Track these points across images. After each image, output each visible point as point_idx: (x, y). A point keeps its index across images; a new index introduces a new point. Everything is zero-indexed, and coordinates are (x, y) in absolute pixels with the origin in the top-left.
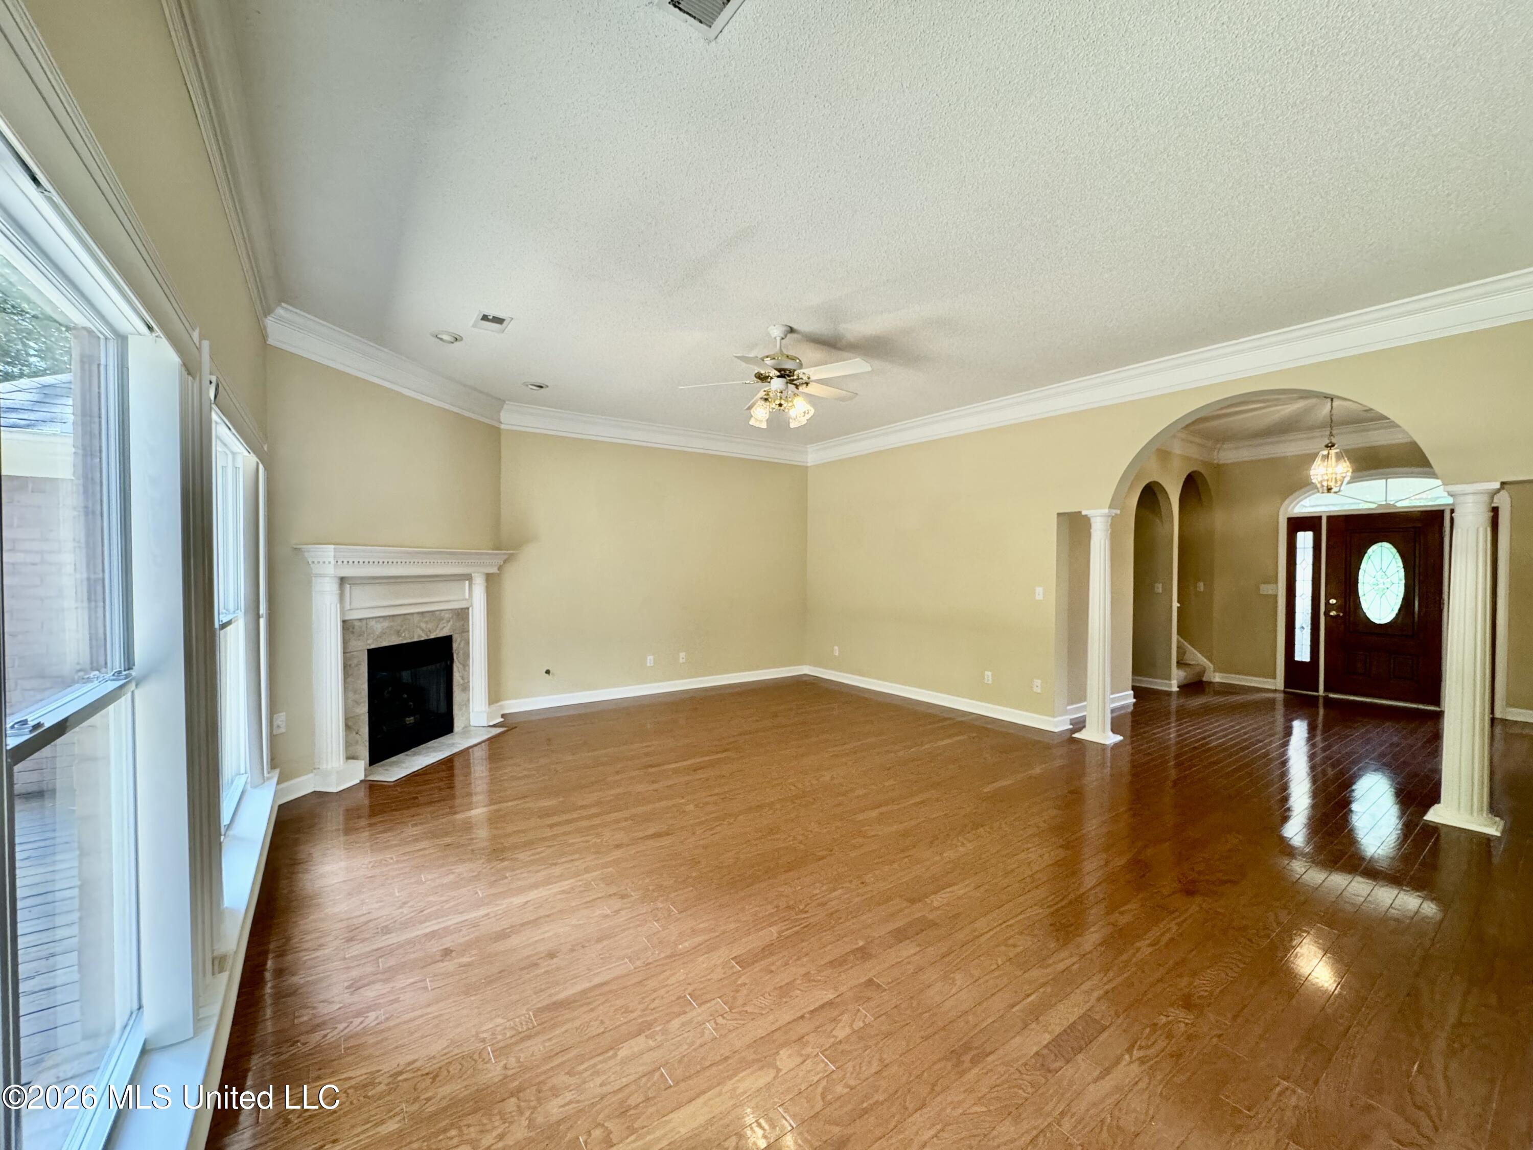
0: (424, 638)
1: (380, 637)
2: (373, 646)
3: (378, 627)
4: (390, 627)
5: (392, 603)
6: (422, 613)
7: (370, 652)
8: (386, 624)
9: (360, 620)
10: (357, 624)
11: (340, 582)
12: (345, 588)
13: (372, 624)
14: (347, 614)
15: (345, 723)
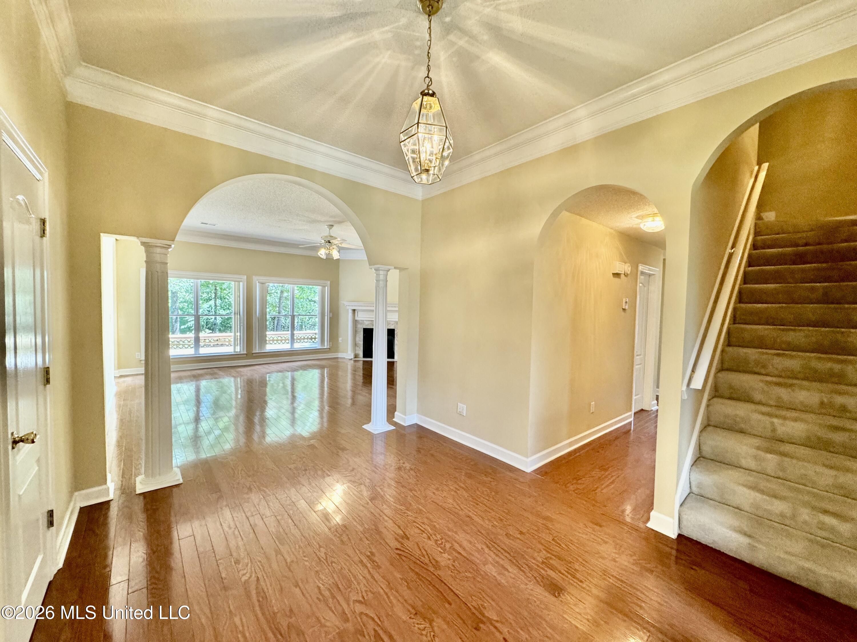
1: (367, 325)
3: (367, 323)
4: (371, 324)
5: (371, 317)
7: (363, 329)
8: (369, 322)
10: (360, 321)
11: (354, 310)
12: (356, 312)
13: (365, 322)
14: (357, 318)
15: (355, 345)
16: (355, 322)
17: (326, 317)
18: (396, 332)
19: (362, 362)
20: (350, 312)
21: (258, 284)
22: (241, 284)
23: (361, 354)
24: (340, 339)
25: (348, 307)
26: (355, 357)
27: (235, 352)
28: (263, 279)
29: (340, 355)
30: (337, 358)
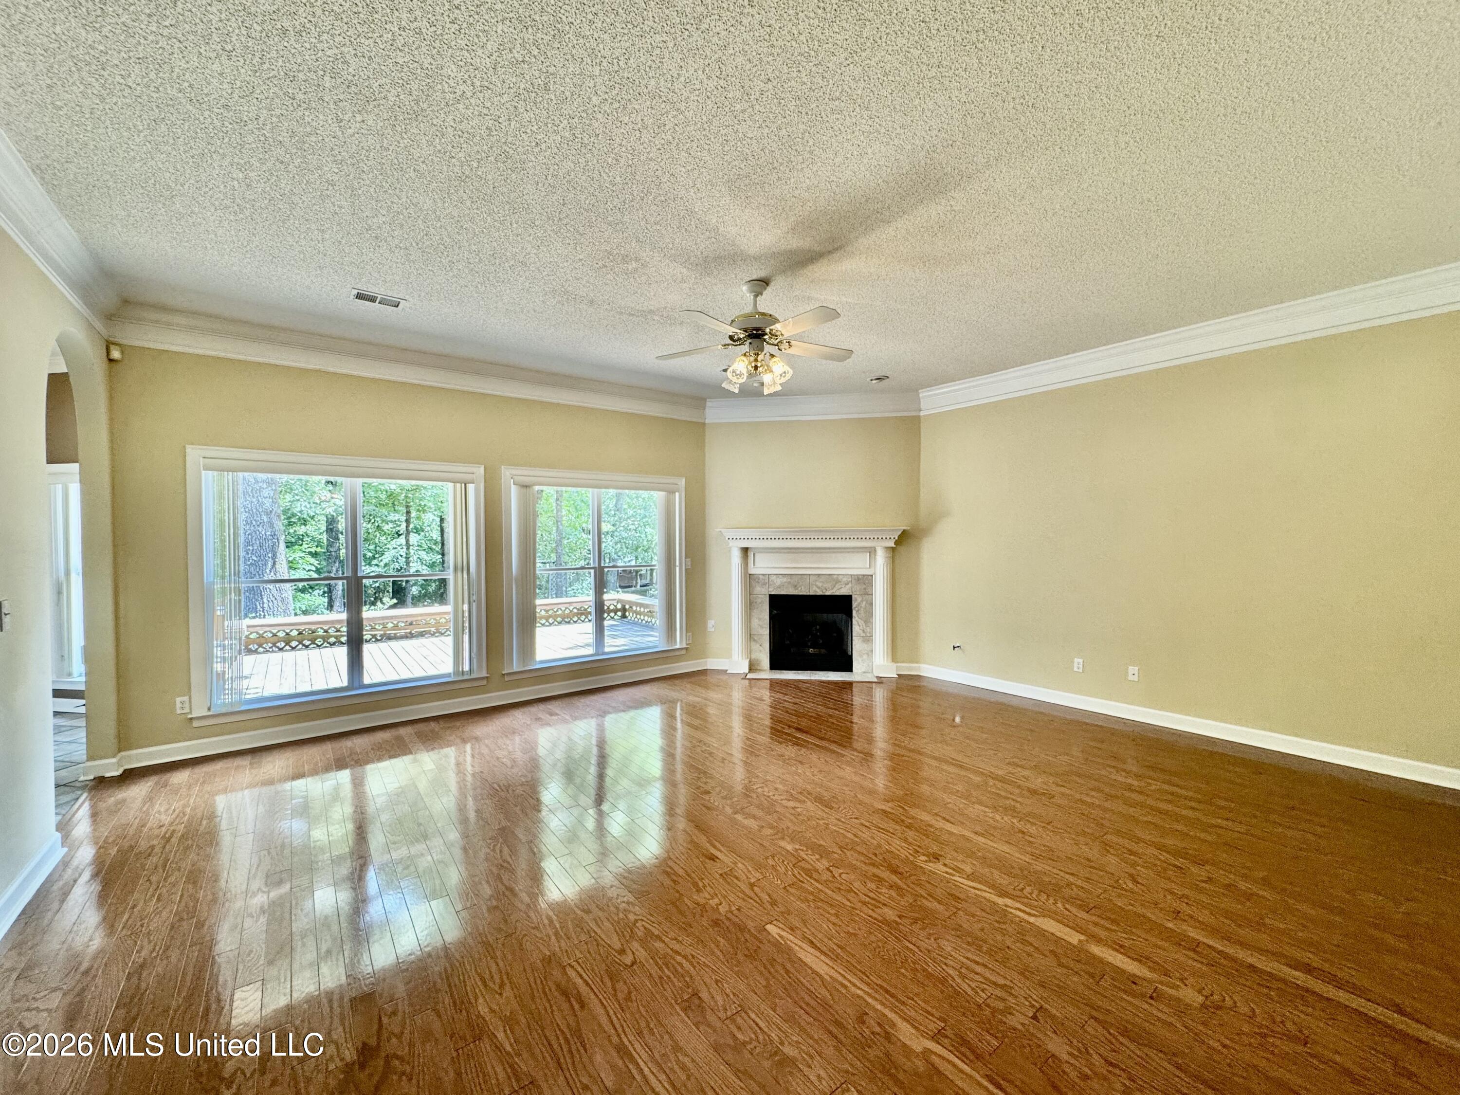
0: (820, 593)
1: (779, 587)
2: (773, 593)
3: (778, 581)
4: (789, 583)
5: (789, 566)
6: (819, 575)
7: (772, 597)
8: (785, 580)
9: (763, 575)
10: (761, 577)
11: (745, 550)
12: (751, 555)
13: (773, 578)
14: (752, 570)
15: (750, 636)
16: (750, 580)
17: (678, 569)
18: (854, 605)
19: (767, 684)
20: (736, 557)
21: (513, 487)
22: (471, 487)
23: (765, 660)
24: (711, 623)
25: (731, 543)
26: (751, 670)
27: (457, 672)
28: (524, 474)
29: (712, 664)
30: (704, 672)
